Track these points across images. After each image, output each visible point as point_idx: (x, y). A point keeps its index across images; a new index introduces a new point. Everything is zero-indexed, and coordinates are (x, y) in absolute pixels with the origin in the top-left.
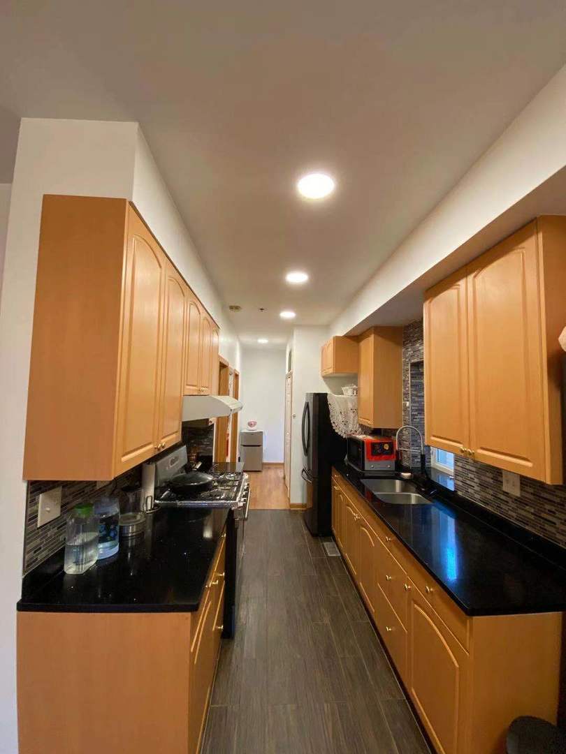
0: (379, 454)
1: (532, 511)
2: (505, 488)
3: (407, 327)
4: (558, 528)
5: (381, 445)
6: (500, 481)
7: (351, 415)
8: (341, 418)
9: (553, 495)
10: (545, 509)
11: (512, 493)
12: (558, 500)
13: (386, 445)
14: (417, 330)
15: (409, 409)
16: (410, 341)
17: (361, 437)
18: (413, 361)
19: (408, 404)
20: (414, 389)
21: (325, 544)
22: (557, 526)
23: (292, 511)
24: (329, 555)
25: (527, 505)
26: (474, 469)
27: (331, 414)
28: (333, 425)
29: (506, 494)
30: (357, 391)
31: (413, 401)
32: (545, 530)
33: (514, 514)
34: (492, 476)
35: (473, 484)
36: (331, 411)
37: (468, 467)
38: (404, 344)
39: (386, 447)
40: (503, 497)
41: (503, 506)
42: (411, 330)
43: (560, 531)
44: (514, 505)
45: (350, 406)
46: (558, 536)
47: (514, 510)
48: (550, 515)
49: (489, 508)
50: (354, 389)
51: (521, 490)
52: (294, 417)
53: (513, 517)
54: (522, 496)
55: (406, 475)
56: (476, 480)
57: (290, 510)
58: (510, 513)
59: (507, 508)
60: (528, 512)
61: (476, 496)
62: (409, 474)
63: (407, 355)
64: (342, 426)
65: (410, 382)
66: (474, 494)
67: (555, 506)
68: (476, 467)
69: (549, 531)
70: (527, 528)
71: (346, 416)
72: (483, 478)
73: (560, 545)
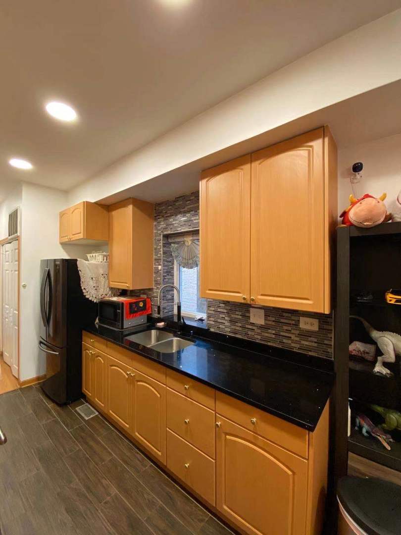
0: (136, 312)
1: (274, 332)
2: (252, 320)
3: (160, 204)
4: (293, 340)
5: (137, 303)
6: (248, 317)
7: (102, 280)
8: (92, 283)
9: (289, 320)
10: (284, 329)
11: (257, 323)
12: (293, 322)
13: (141, 303)
14: (170, 207)
15: (162, 272)
16: (163, 216)
17: (115, 299)
18: (165, 233)
19: (160, 267)
20: (164, 256)
21: (77, 409)
22: (292, 338)
23: (24, 389)
24: (87, 419)
25: (269, 329)
26: (225, 311)
27: (82, 280)
28: (84, 291)
29: (253, 324)
30: (109, 258)
31: (164, 266)
32: (284, 343)
33: (259, 337)
34: (240, 313)
35: (224, 321)
36: (81, 277)
37: (219, 310)
38: (156, 218)
39: (141, 305)
40: (250, 327)
41: (250, 333)
42: (164, 207)
43: (294, 342)
44: (259, 331)
45: (101, 271)
46: (293, 345)
47: (258, 334)
48: (288, 333)
49: (237, 336)
50: (104, 256)
51: (265, 320)
52: (24, 286)
53: (258, 339)
54: (267, 324)
55: (161, 324)
56: (226, 318)
57: (21, 389)
58: (256, 336)
59: (253, 334)
60: (271, 333)
61: (227, 329)
62: (163, 323)
63: (159, 228)
64: (93, 292)
65: (162, 250)
66: (226, 328)
67: (291, 327)
68: (227, 309)
69: (286, 343)
70: (269, 344)
71: (97, 281)
72: (232, 316)
73: (295, 350)
